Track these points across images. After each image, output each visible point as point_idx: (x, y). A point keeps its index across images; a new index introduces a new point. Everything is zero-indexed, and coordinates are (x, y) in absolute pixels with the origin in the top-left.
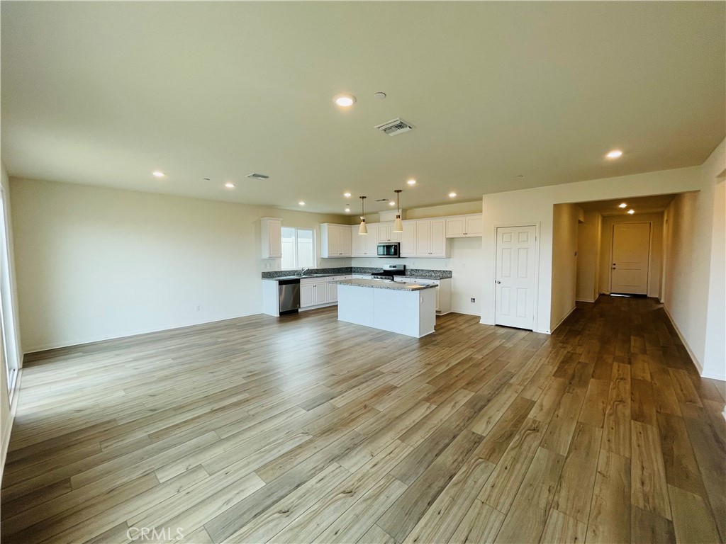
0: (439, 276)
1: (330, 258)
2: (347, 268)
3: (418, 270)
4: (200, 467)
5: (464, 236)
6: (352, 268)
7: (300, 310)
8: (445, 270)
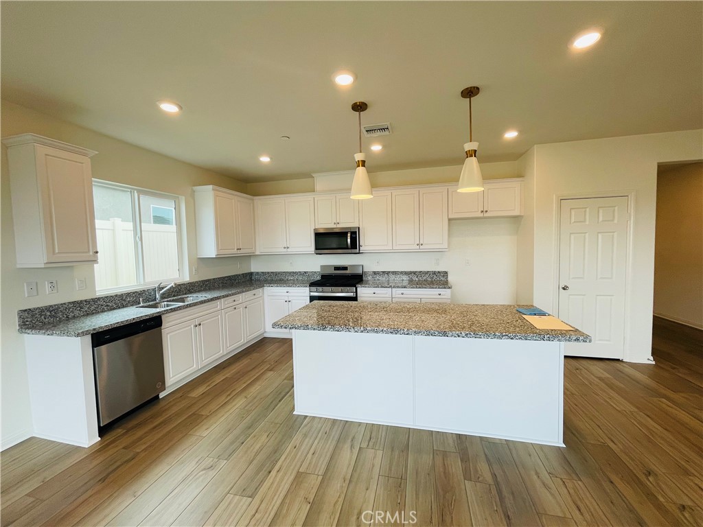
0: (426, 281)
1: (219, 259)
2: (244, 275)
3: (388, 273)
5: (481, 215)
6: (251, 274)
7: (162, 395)
8: (437, 270)
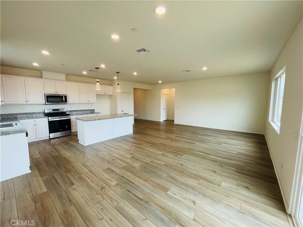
4: (228, 150)
5: (104, 94)
8: (91, 109)
